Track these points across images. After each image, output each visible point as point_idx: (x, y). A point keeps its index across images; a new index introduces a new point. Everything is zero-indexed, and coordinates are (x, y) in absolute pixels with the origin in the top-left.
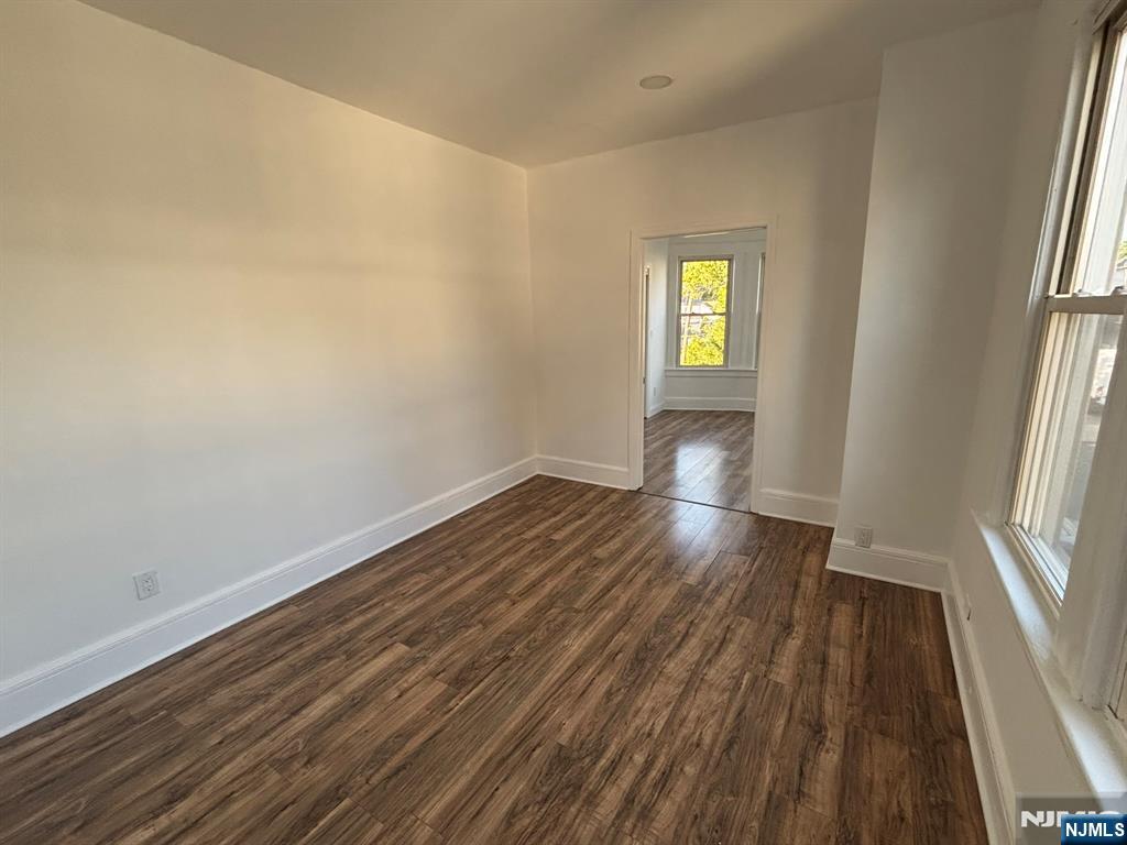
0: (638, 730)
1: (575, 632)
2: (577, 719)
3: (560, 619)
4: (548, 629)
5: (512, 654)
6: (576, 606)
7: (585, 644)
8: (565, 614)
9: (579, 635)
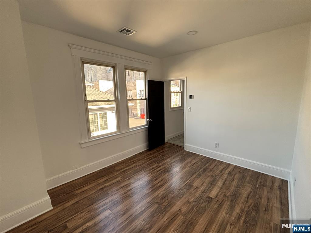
0: (154, 174)
1: (160, 195)
2: (164, 176)
3: (163, 201)
4: (168, 197)
5: (178, 191)
6: (157, 205)
7: (158, 191)
8: (162, 202)
9: (159, 194)
